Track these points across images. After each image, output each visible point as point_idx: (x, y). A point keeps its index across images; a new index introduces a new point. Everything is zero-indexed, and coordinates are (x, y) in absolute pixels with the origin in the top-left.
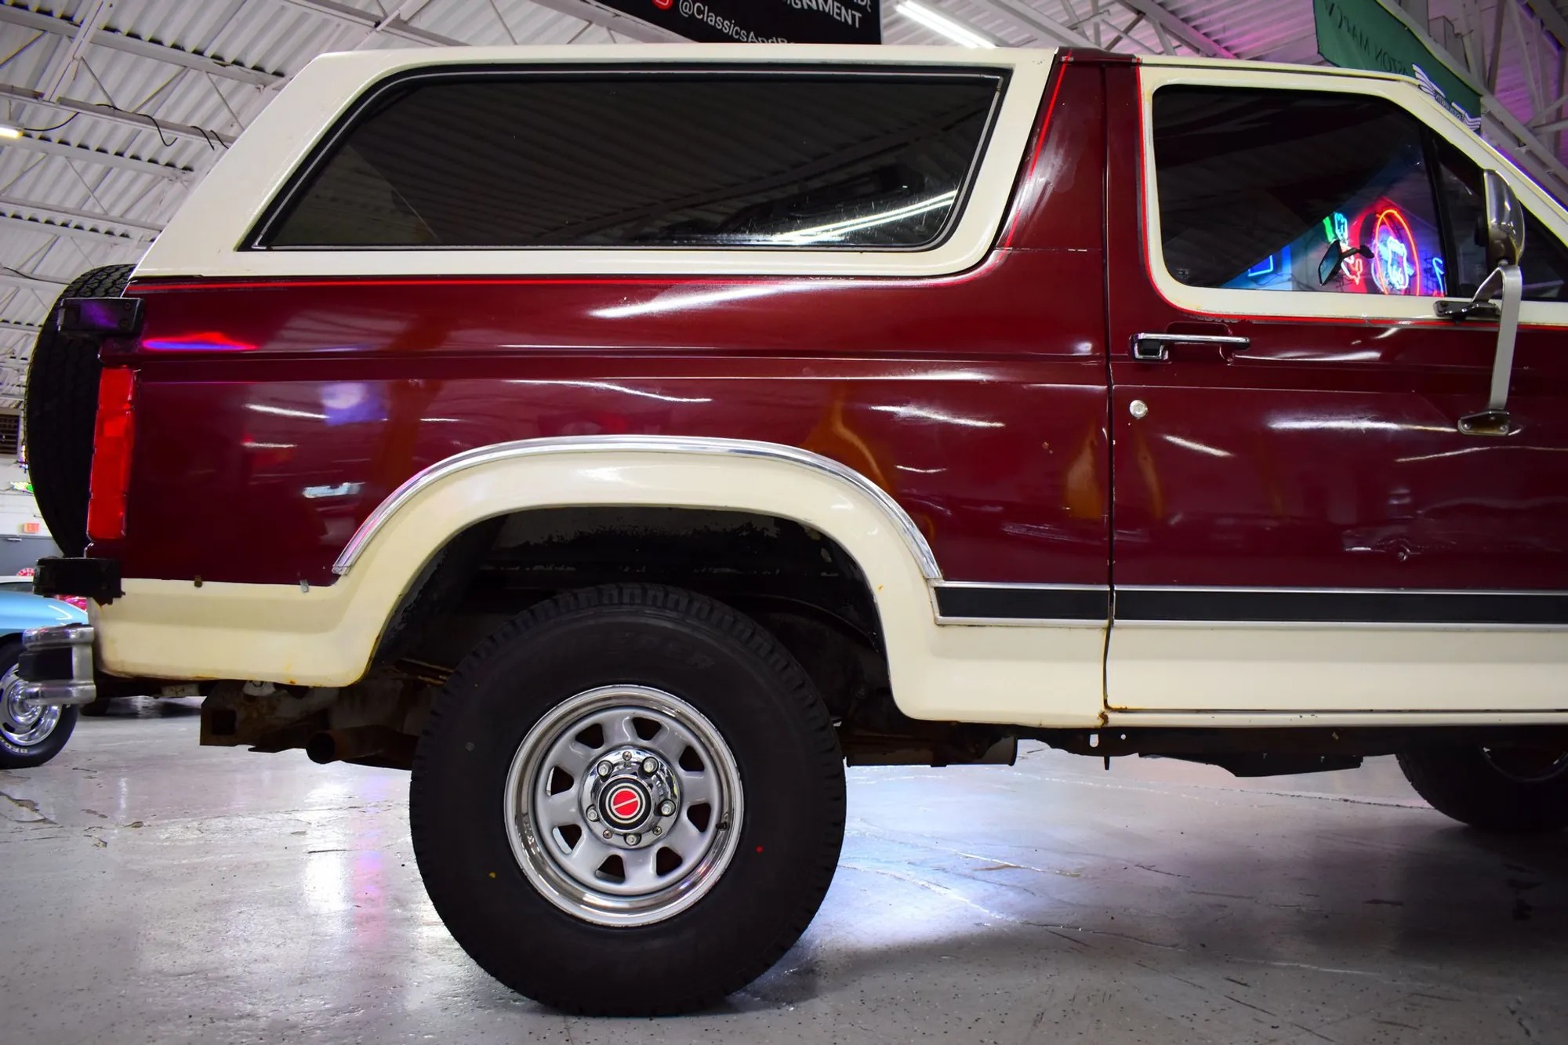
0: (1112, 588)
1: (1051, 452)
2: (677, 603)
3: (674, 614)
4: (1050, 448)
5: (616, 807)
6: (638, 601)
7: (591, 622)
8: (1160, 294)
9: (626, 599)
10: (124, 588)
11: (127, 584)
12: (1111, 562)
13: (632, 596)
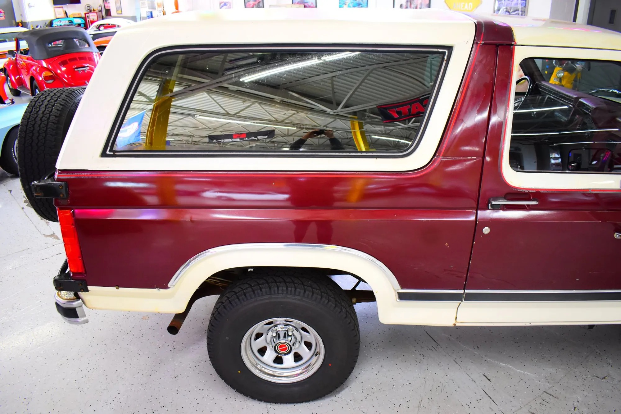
0: (464, 291)
1: (448, 247)
2: (300, 293)
3: (299, 297)
4: (448, 245)
5: (280, 349)
6: (285, 293)
7: (268, 301)
8: (505, 179)
9: (280, 292)
10: (89, 289)
11: (89, 288)
12: (466, 282)
13: (283, 290)
